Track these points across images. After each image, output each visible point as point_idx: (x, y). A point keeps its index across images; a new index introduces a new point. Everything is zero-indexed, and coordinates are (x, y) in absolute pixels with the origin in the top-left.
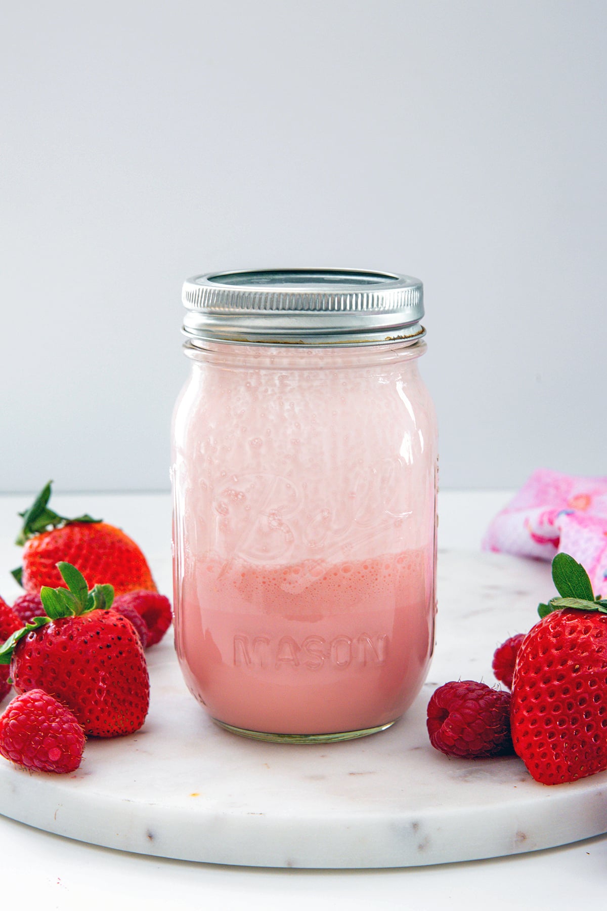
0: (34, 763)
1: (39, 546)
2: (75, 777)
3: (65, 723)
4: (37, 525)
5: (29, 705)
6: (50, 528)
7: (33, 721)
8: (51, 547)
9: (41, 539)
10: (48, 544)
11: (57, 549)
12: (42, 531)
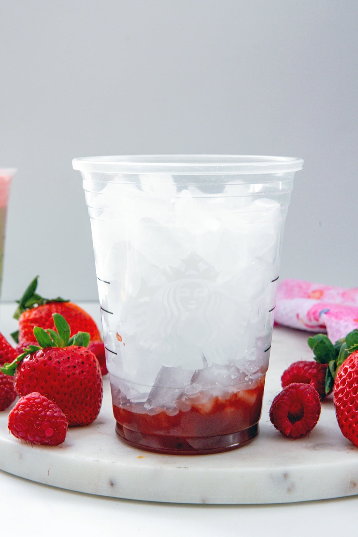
0: (35, 438)
1: (30, 316)
2: (61, 447)
3: (55, 412)
4: (28, 304)
5: (31, 401)
6: (36, 306)
7: (35, 411)
8: (37, 316)
9: (30, 312)
10: (35, 314)
11: (41, 317)
12: (31, 308)
